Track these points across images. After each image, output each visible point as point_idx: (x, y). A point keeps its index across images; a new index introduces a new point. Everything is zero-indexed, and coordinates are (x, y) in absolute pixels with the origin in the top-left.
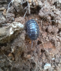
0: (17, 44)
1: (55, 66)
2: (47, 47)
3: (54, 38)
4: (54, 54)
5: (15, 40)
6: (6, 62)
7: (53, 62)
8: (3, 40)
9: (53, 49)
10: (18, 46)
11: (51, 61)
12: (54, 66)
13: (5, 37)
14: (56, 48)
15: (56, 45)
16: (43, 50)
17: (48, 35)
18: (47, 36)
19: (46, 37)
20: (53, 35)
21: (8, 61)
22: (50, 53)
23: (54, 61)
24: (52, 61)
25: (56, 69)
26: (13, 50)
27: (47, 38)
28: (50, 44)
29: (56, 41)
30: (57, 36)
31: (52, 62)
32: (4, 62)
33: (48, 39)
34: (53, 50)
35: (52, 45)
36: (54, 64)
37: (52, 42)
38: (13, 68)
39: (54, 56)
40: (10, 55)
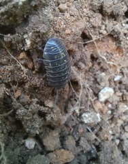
0: (37, 28)
1: (123, 92)
2: (105, 50)
3: (118, 27)
4: (120, 67)
5: (33, 18)
6: (15, 72)
7: (118, 85)
8: (6, 12)
9: (118, 55)
10: (39, 32)
11: (113, 84)
12: (121, 94)
13: (11, 5)
14: (122, 52)
15: (122, 43)
16: (95, 56)
17: (105, 21)
18: (102, 24)
19: (100, 25)
20: (115, 22)
21: (19, 69)
22: (111, 63)
23: (120, 82)
24: (115, 82)
25: (124, 99)
26: (28, 42)
27: (103, 27)
28: (110, 41)
29: (122, 34)
30: (124, 25)
31: (116, 85)
32: (11, 71)
33: (105, 29)
34: (117, 57)
35: (113, 45)
36: (120, 89)
37: (114, 36)
38: (30, 86)
39: (119, 70)
40: (22, 55)
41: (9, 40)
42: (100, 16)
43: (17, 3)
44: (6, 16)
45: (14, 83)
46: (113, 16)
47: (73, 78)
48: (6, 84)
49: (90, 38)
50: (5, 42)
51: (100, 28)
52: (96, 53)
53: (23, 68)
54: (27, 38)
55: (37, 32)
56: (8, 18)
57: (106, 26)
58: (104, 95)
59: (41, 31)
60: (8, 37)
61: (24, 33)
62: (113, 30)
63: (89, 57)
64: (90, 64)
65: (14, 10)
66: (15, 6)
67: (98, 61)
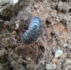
0: (22, 18)
1: (68, 53)
2: (58, 30)
3: (65, 17)
4: (67, 39)
5: (20, 12)
6: (10, 41)
7: (65, 49)
8: (6, 9)
9: (65, 32)
10: (23, 20)
11: (63, 48)
12: (67, 54)
13: (8, 5)
14: (68, 31)
15: (68, 26)
16: (53, 33)
17: (59, 14)
18: (57, 15)
19: (56, 16)
20: (64, 15)
21: (12, 40)
22: (62, 37)
23: (67, 47)
24: (64, 47)
25: (69, 56)
26: (17, 25)
27: (58, 17)
28: (61, 25)
29: (68, 21)
30: (69, 16)
31: (64, 49)
32: (8, 41)
33: (59, 19)
34: (65, 34)
35: (63, 27)
36: (66, 51)
37: (63, 22)
38: (18, 49)
39: (66, 41)
40: (14, 32)
41: (7, 24)
42: (56, 11)
43: (12, 4)
44: (6, 11)
45: (9, 47)
46: (63, 12)
47: (41, 45)
48: (5, 48)
49: (50, 23)
50: (5, 25)
51: (56, 18)
52: (54, 31)
53: (14, 39)
54: (17, 23)
55: (22, 20)
56: (7, 12)
57: (59, 17)
58: (57, 54)
59: (25, 19)
60: (7, 23)
61: (15, 20)
62: (63, 19)
63: (50, 33)
64: (50, 38)
65: (10, 8)
66: (11, 6)
67: (54, 36)
